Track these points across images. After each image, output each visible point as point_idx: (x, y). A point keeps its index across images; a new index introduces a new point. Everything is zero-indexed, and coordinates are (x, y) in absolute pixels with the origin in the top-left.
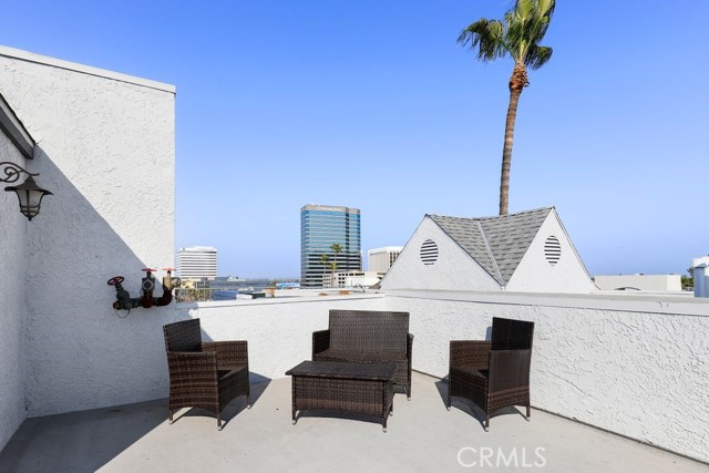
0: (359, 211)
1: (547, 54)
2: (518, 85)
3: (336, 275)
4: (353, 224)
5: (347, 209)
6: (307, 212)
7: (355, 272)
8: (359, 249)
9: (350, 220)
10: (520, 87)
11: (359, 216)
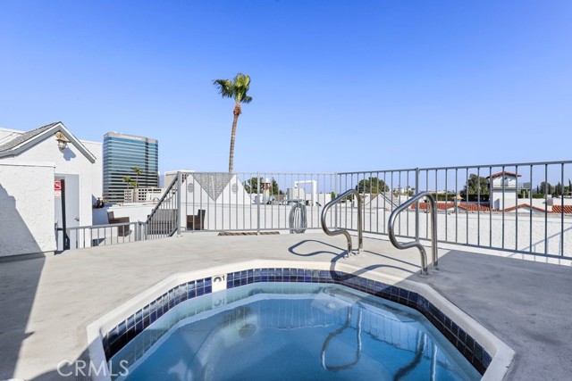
0: (157, 141)
1: (250, 99)
2: (237, 113)
3: (137, 190)
4: (151, 151)
5: (147, 139)
6: (110, 138)
7: (153, 188)
8: (157, 170)
9: (150, 148)
10: (238, 114)
11: (157, 145)
